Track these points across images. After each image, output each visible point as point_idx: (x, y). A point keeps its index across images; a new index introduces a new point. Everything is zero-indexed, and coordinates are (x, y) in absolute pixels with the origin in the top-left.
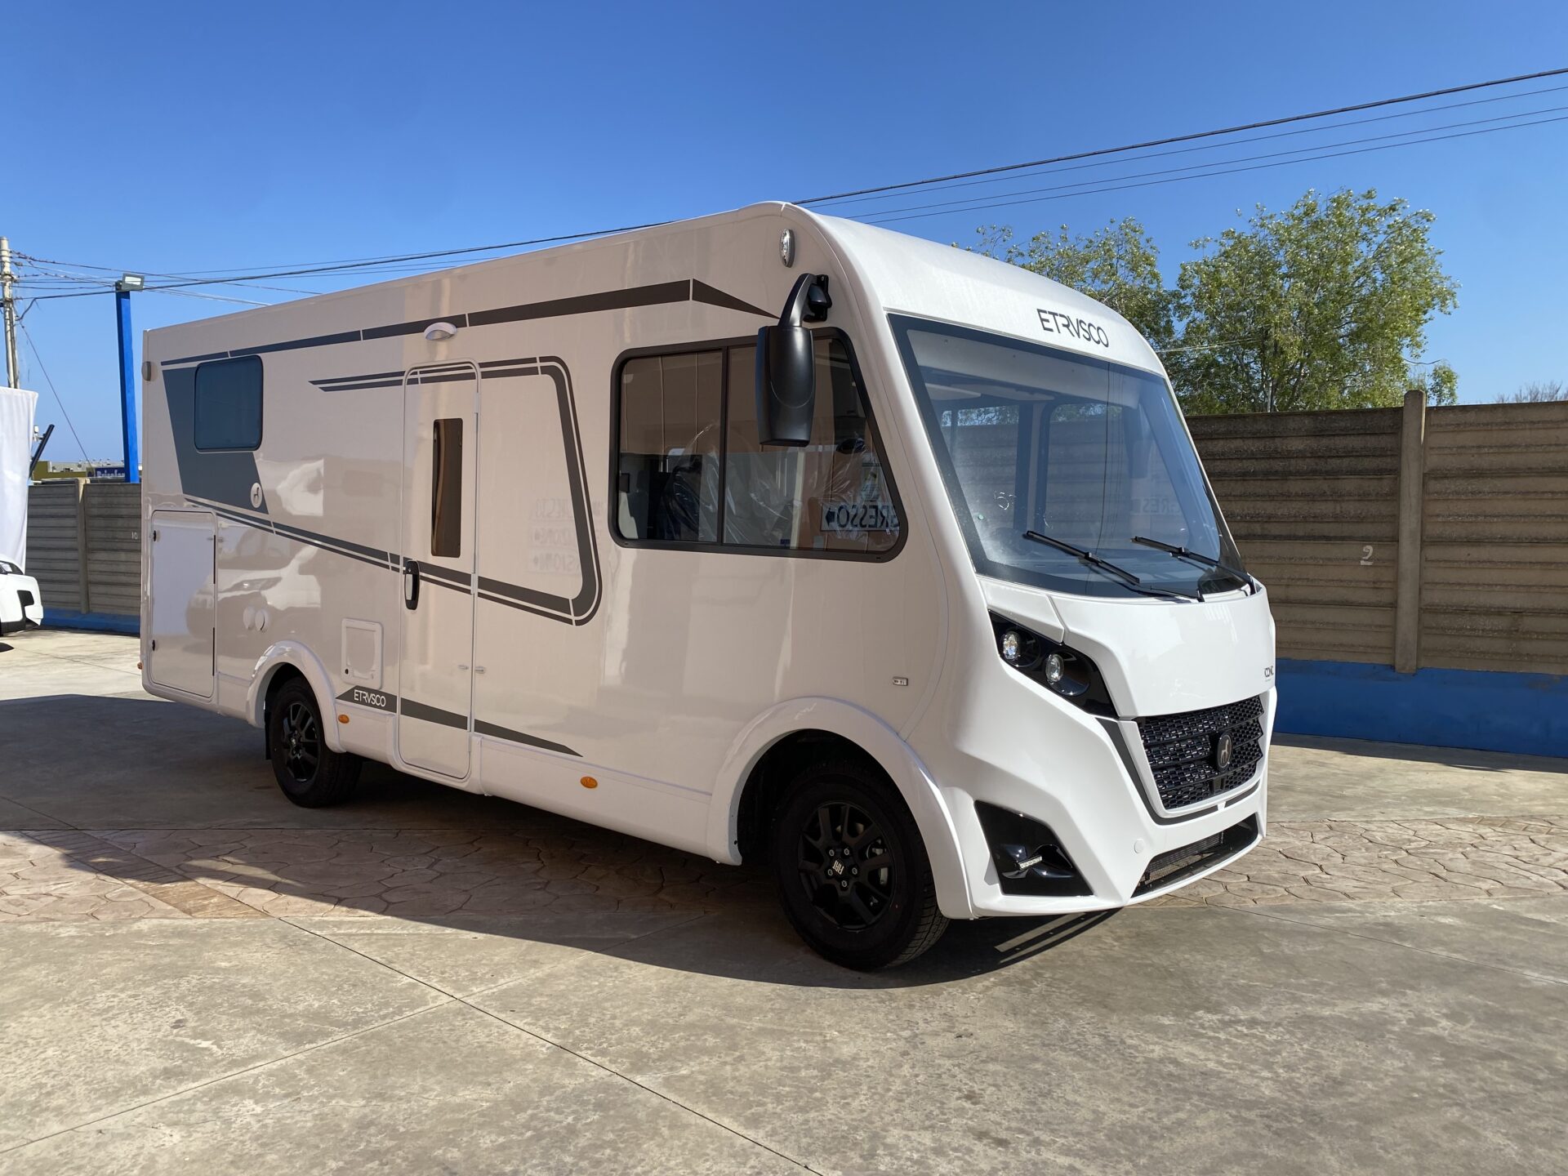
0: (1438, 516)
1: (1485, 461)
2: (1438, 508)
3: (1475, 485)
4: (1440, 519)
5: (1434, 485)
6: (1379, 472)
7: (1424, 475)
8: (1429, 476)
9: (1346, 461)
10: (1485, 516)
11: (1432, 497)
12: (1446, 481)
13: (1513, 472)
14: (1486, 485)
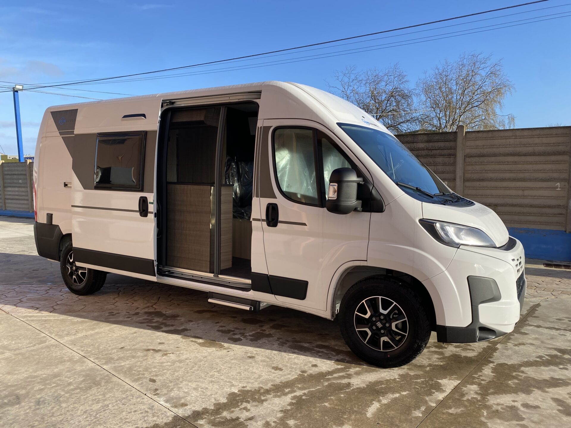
0: (469, 171)
1: (485, 151)
2: (469, 168)
3: (482, 159)
4: (470, 172)
5: (468, 160)
6: (449, 155)
7: (465, 156)
8: (467, 156)
9: (438, 151)
10: (485, 171)
11: (467, 164)
12: (472, 158)
13: (495, 155)
14: (486, 159)
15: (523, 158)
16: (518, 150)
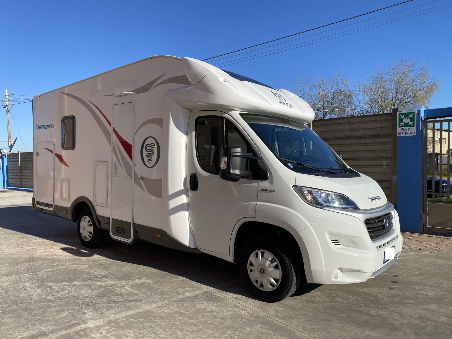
15: (356, 141)
16: (352, 133)
